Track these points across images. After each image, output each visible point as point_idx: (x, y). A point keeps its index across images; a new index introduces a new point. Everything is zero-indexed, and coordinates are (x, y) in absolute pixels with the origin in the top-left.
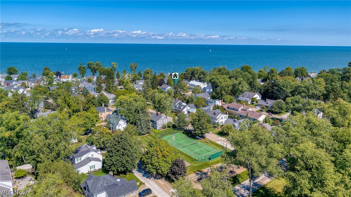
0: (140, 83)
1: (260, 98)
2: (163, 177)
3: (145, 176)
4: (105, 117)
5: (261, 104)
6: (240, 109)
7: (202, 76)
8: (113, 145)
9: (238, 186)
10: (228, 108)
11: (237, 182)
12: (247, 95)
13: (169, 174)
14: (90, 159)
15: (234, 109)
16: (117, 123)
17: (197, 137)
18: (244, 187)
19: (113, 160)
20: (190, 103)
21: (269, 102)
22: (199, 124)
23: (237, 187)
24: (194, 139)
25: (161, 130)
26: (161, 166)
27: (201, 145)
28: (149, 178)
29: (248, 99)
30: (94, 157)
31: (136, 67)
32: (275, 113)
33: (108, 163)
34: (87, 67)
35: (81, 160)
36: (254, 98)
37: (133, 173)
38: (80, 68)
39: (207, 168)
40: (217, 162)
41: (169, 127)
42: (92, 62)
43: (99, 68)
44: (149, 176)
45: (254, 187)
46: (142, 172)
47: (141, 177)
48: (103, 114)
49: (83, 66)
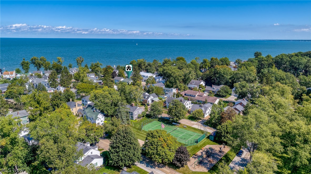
0: (91, 76)
1: (205, 85)
2: (165, 165)
3: (148, 167)
4: (76, 113)
5: (208, 89)
6: (197, 96)
7: (149, 67)
8: (120, 141)
9: (232, 163)
10: (185, 95)
11: (229, 160)
12: (195, 82)
13: (174, 161)
14: (92, 157)
15: (192, 96)
16: (96, 118)
17: (173, 123)
18: (236, 164)
19: (121, 155)
20: (151, 92)
21: (214, 88)
22: (177, 112)
23: (231, 165)
24: (171, 125)
25: (137, 120)
26: (167, 155)
27: (181, 130)
28: (153, 168)
29: (196, 86)
30: (93, 154)
31: (82, 61)
32: (223, 96)
33: (114, 159)
34: (31, 62)
35: (82, 160)
36: (201, 85)
37: (136, 165)
38: (23, 63)
39: (199, 151)
40: (204, 144)
41: (143, 116)
42: (36, 57)
43: (44, 63)
44: (152, 166)
45: (244, 163)
46: (144, 163)
47: (145, 168)
48: (74, 109)
49: (26, 61)
